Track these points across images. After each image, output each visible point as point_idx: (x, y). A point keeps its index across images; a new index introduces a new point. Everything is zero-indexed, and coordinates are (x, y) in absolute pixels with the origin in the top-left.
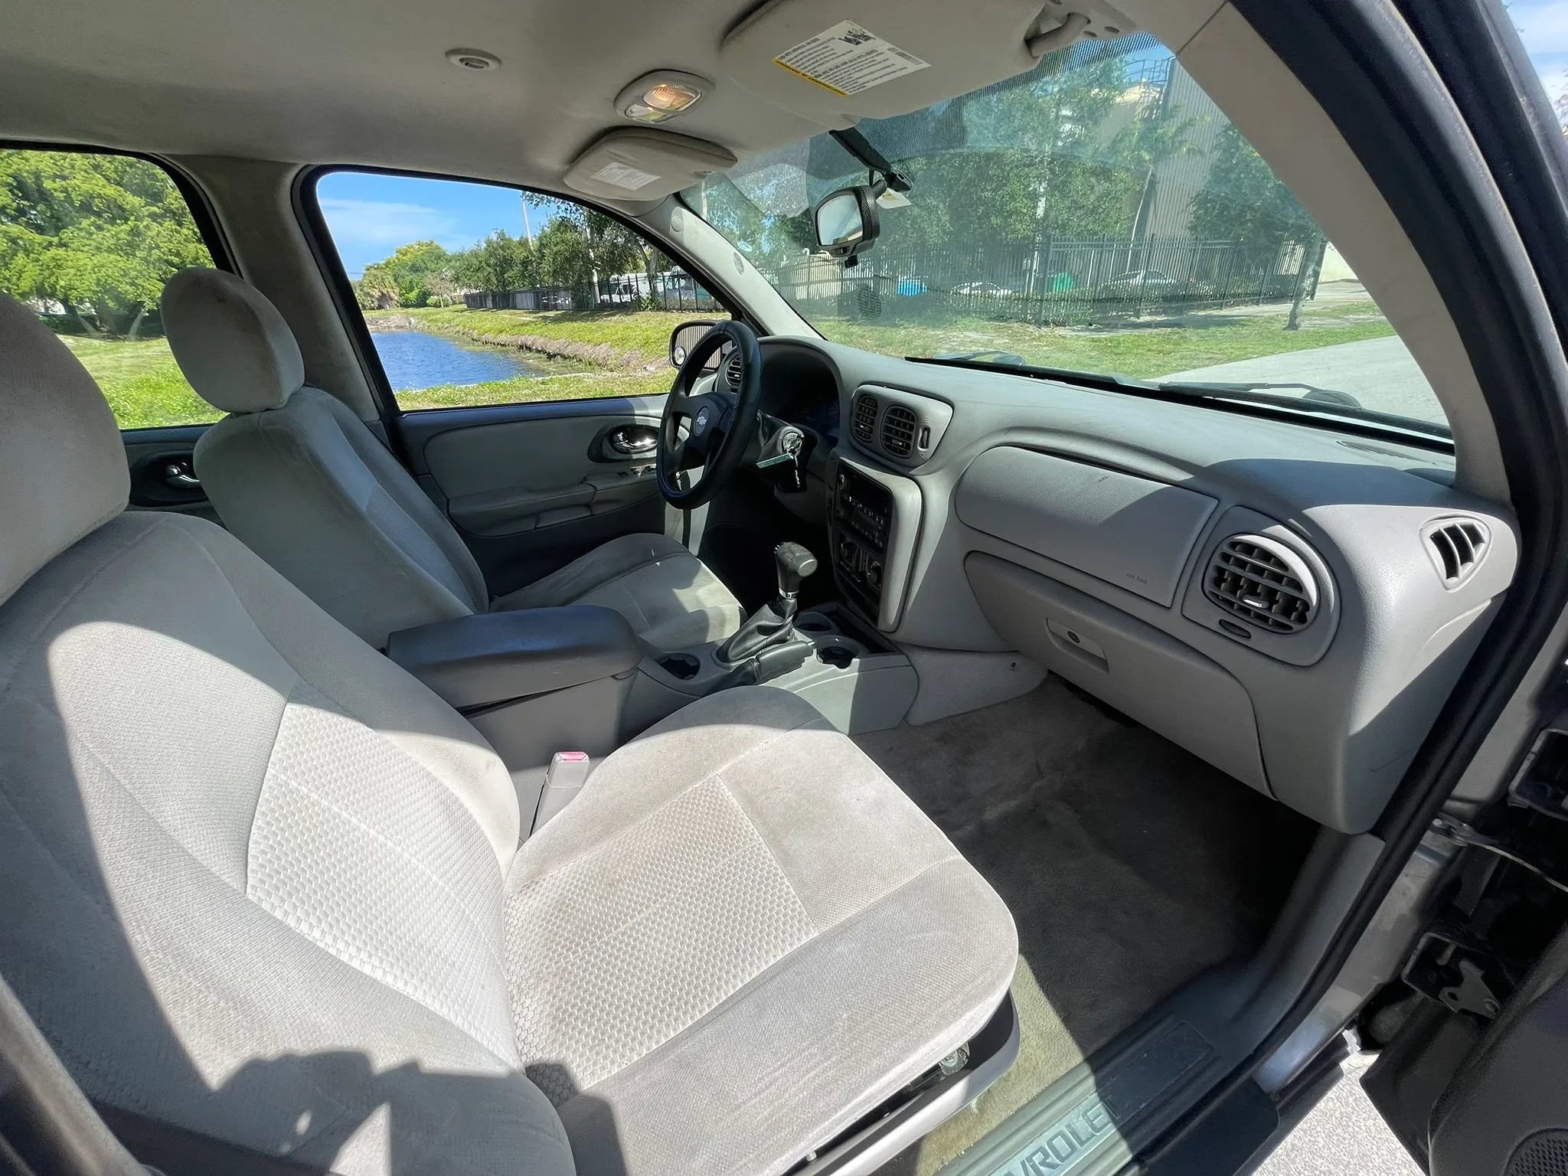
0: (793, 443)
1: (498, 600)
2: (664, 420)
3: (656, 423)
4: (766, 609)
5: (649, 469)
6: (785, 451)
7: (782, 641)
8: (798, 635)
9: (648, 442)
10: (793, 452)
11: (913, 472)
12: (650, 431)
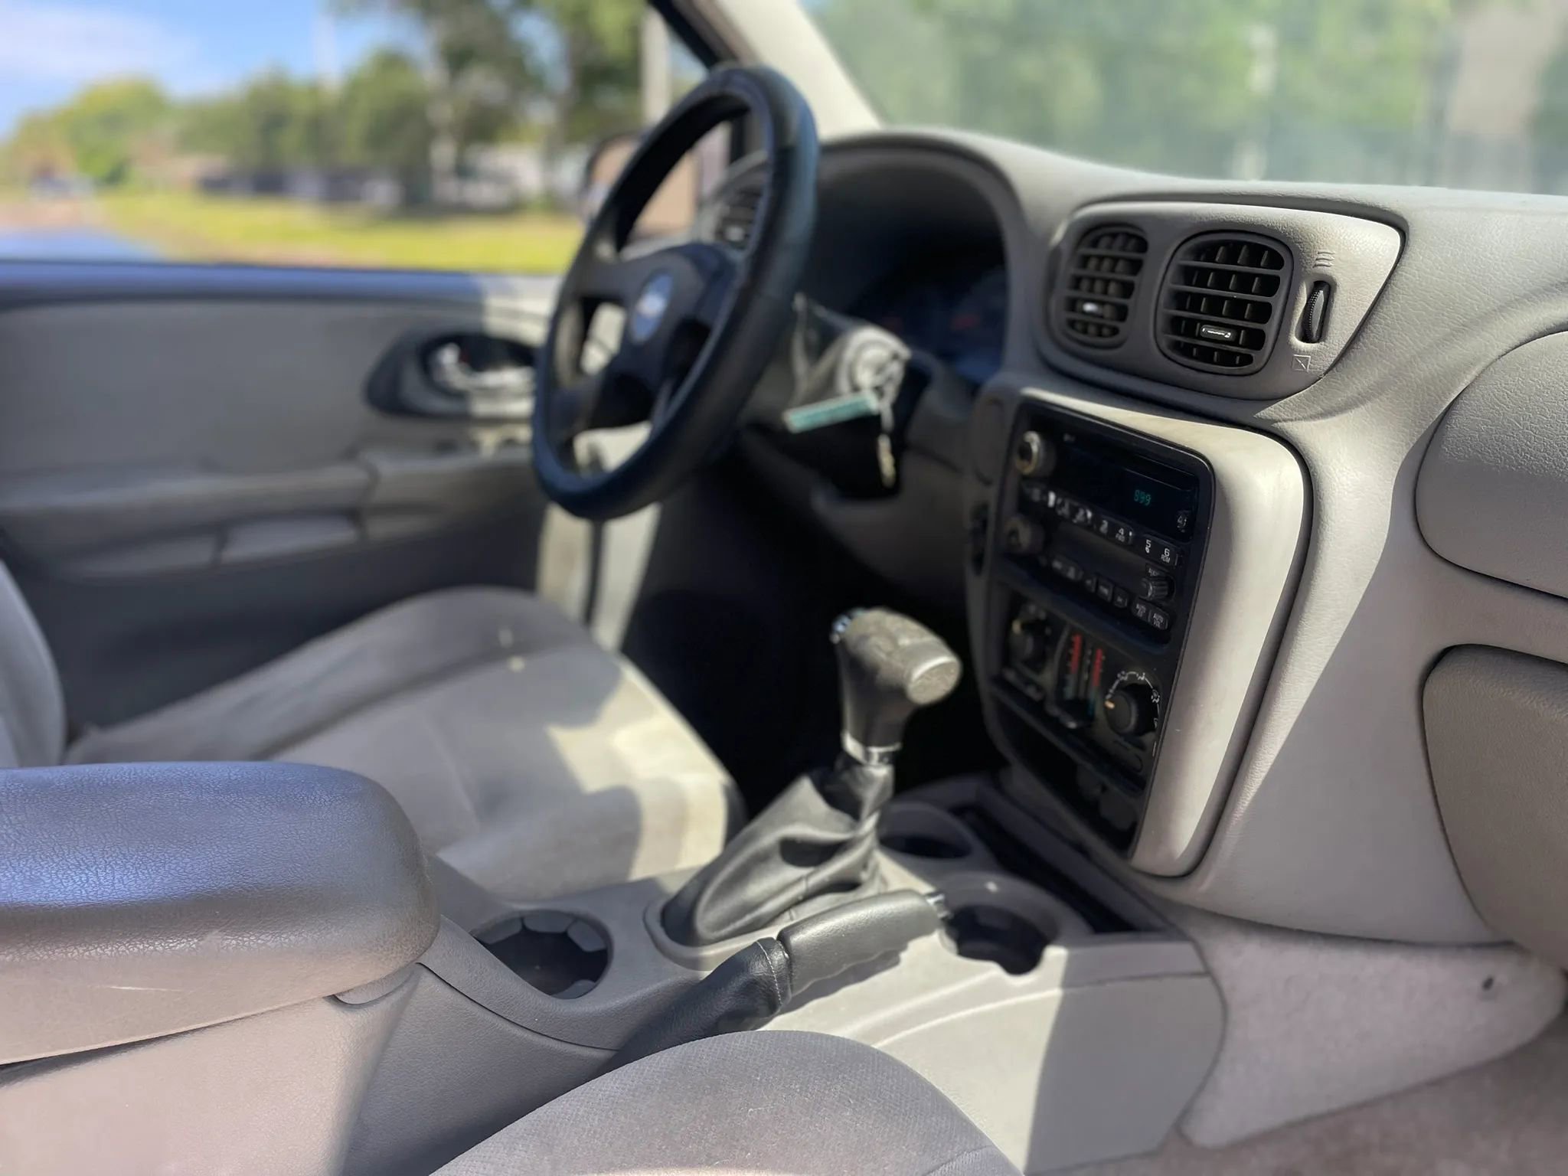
0: (879, 369)
1: (95, 738)
2: (555, 322)
3: (534, 333)
4: (804, 793)
5: (510, 443)
6: (856, 389)
7: (846, 885)
8: (892, 872)
9: (513, 378)
10: (879, 390)
11: (1268, 412)
12: (518, 353)
